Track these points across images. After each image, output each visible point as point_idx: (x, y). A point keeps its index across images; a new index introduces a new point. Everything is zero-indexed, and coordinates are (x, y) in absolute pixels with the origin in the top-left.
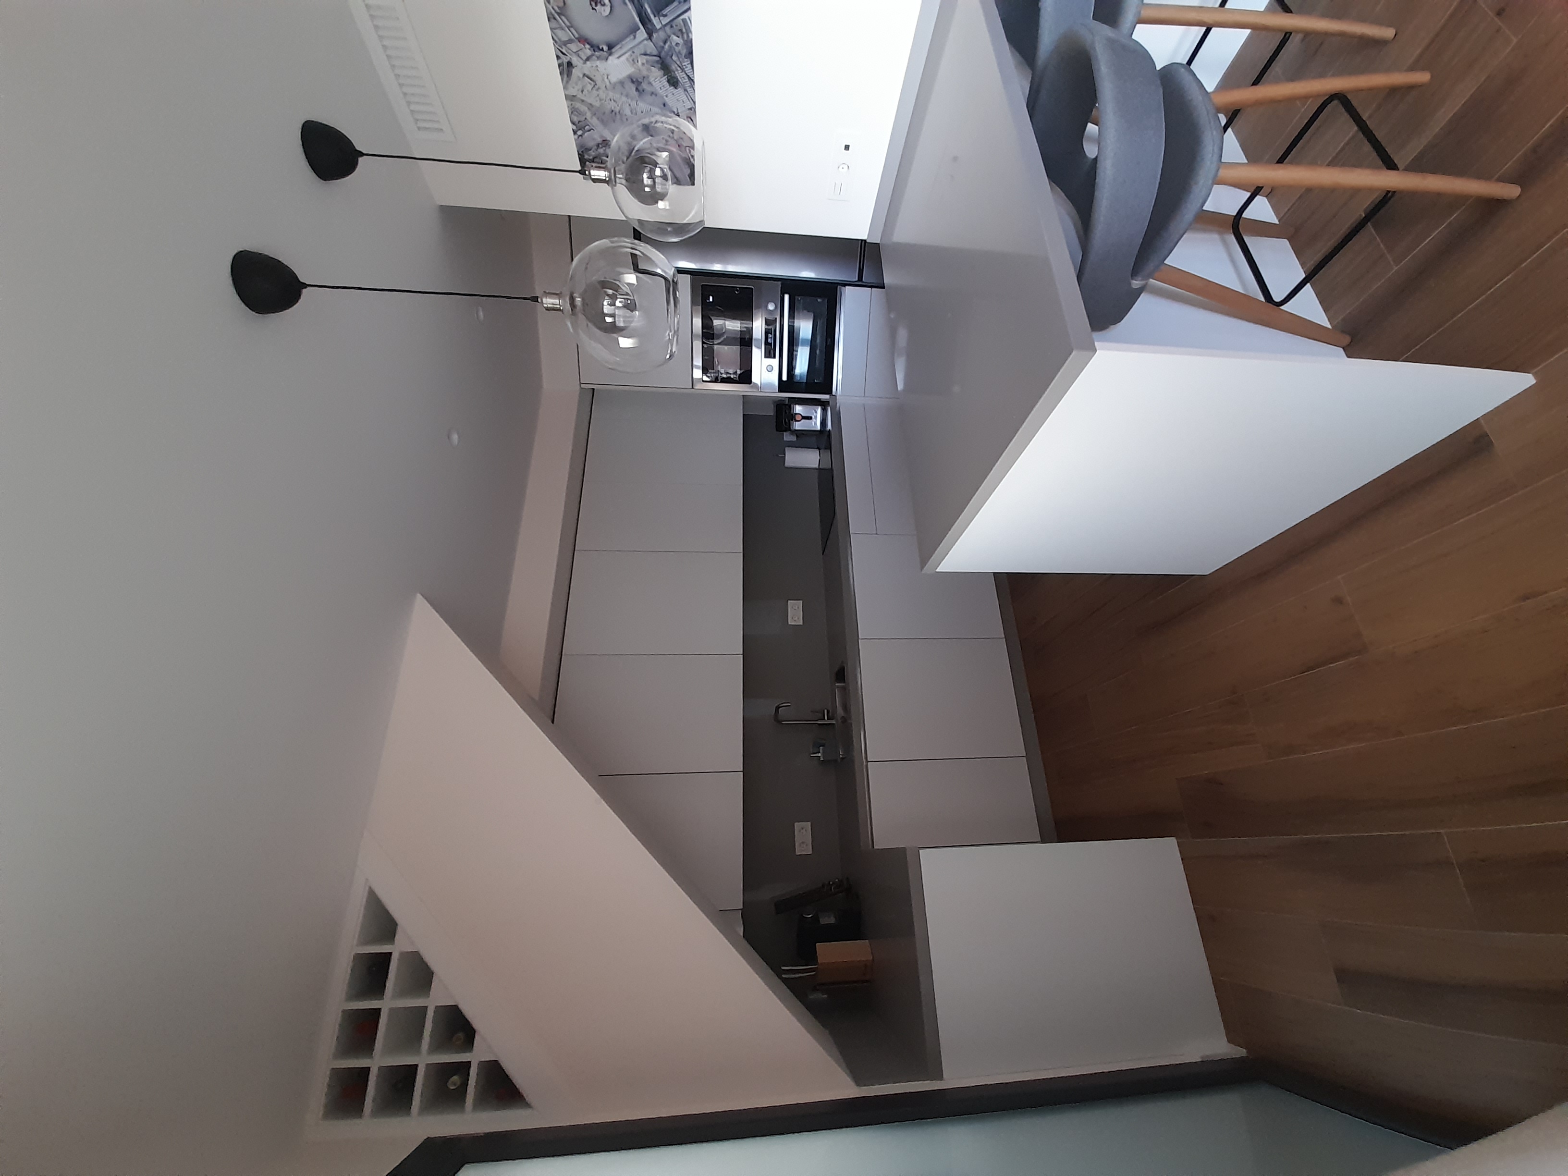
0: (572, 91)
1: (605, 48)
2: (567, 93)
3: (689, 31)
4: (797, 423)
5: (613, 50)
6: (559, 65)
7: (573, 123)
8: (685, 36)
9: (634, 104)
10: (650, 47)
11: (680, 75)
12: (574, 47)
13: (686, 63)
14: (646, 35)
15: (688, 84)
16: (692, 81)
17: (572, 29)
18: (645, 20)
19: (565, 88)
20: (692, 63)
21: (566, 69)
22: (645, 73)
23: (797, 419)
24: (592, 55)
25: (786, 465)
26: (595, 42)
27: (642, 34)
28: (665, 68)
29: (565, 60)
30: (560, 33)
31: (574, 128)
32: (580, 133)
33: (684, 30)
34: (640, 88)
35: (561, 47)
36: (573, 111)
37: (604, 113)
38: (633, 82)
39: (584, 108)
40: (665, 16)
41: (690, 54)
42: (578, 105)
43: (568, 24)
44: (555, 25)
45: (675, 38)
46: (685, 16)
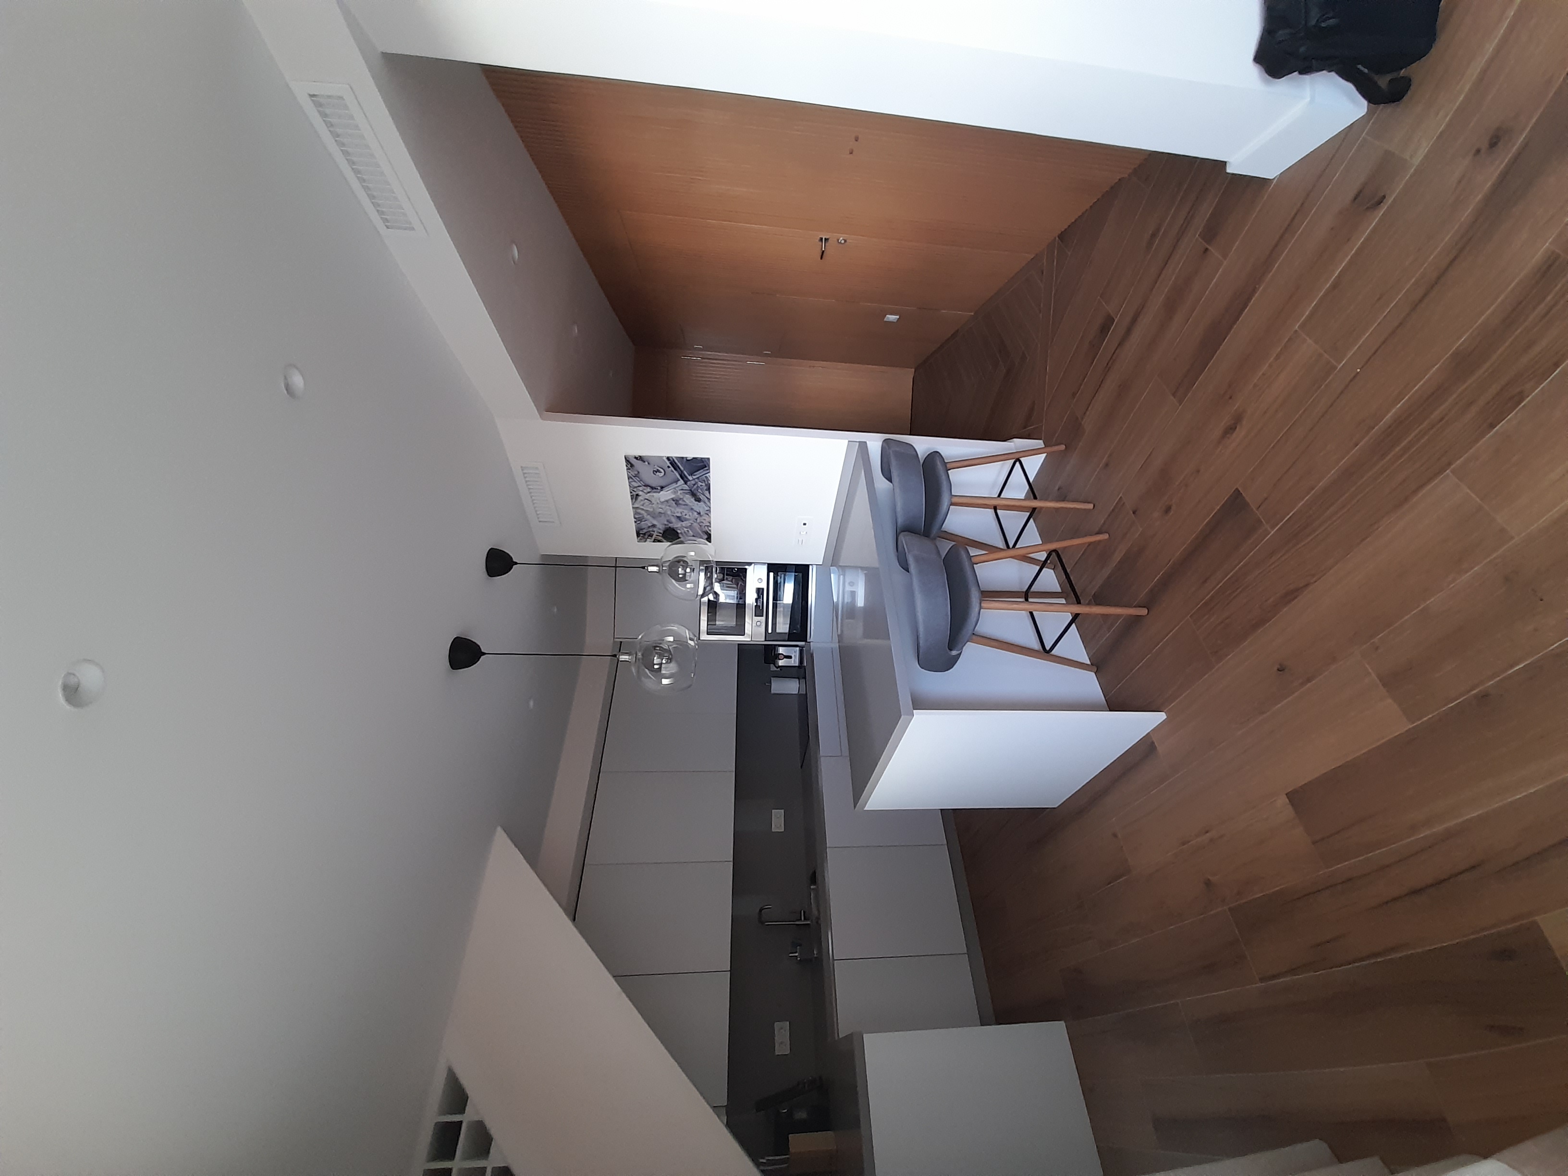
0: (636, 506)
1: (659, 488)
2: (634, 506)
3: (708, 480)
4: (780, 661)
5: (663, 489)
6: (631, 496)
7: (635, 518)
8: (706, 482)
9: (673, 509)
10: (686, 487)
11: (702, 497)
12: (641, 488)
13: (707, 492)
14: (683, 482)
15: (706, 500)
16: (709, 499)
17: (641, 482)
18: (682, 477)
19: (633, 504)
20: (709, 493)
21: (635, 497)
22: (682, 497)
23: (780, 658)
24: (651, 491)
25: (772, 692)
26: (653, 485)
27: (681, 482)
28: (693, 494)
29: (634, 493)
30: (633, 483)
31: (636, 520)
32: (638, 522)
33: (706, 480)
34: (678, 503)
35: (632, 489)
36: (636, 513)
37: (655, 514)
38: (674, 501)
39: (643, 512)
40: (694, 475)
41: (709, 489)
42: (639, 511)
43: (639, 480)
44: (631, 480)
45: (700, 483)
46: (707, 475)
